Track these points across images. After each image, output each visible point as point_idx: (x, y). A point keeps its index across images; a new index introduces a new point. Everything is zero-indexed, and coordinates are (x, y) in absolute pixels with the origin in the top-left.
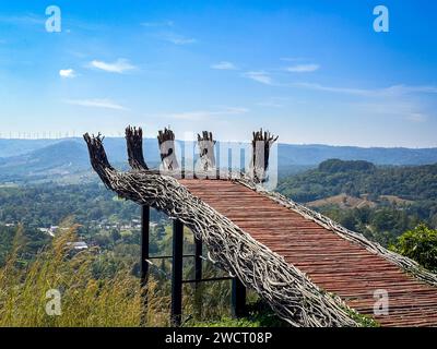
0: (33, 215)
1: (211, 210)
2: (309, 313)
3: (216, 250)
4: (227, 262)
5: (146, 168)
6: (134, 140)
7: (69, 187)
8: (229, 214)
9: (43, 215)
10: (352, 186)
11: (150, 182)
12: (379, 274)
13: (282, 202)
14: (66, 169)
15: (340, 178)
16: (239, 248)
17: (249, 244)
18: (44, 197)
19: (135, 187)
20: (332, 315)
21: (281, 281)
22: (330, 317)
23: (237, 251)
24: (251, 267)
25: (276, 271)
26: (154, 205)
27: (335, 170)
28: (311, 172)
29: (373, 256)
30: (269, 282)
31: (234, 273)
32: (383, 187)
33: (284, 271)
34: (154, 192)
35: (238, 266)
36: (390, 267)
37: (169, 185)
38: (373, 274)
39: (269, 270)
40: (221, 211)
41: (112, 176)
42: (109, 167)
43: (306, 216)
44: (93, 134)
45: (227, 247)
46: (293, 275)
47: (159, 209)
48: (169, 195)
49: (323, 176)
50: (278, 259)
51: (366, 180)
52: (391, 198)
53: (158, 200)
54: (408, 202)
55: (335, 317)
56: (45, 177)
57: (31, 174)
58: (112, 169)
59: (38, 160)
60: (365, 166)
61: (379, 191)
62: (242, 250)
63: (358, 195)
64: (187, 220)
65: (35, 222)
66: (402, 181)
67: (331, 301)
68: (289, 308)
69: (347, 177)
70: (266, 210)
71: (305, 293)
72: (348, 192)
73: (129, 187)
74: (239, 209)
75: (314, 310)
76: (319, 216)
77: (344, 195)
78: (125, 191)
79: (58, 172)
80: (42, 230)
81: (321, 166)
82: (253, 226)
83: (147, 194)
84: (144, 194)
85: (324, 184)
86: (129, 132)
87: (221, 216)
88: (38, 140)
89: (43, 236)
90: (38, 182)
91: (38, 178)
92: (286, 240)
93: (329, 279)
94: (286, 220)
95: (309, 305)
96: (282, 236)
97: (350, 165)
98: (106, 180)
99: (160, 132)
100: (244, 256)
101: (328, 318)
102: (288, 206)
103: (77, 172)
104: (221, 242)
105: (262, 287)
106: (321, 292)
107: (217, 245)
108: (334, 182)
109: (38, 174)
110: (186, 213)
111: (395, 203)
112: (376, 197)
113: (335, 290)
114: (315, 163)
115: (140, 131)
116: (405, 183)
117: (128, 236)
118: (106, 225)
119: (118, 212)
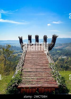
117: (60, 59)
118: (56, 57)
119: (58, 54)
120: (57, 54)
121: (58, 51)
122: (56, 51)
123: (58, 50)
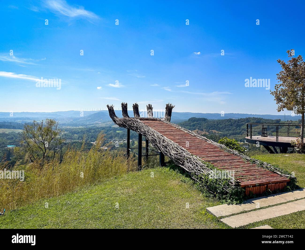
0: (89, 138)
1: (152, 129)
2: (188, 162)
3: (154, 143)
4: (158, 147)
5: (129, 117)
6: (124, 107)
7: (101, 128)
8: (158, 131)
9: (92, 137)
10: (200, 127)
11: (130, 121)
12: (212, 150)
13: (176, 127)
14: (100, 121)
15: (195, 124)
16: (162, 141)
17: (166, 140)
18: (92, 131)
19: (125, 123)
20: (196, 162)
21: (177, 152)
22: (195, 163)
23: (161, 143)
24: (166, 148)
25: (176, 149)
26: (132, 129)
27: (194, 121)
28: (185, 122)
29: (210, 144)
30: (173, 152)
31: (160, 150)
32: (211, 127)
33: (178, 148)
34: (132, 124)
35: (162, 148)
36: (216, 147)
37: (137, 122)
38: (209, 150)
39: (173, 148)
40: (155, 130)
41: (117, 120)
42: (116, 116)
43: (185, 131)
44: (110, 105)
45: (158, 141)
46: (182, 150)
47: (133, 130)
48: (137, 125)
49: (190, 123)
50: (176, 145)
51: (205, 125)
52: (214, 131)
53: (133, 127)
54: (220, 132)
55: (197, 163)
56: (93, 124)
57: (88, 123)
58: (117, 117)
59: (90, 118)
60: (204, 120)
61: (209, 128)
62: (163, 142)
63: (202, 130)
64: (144, 133)
65: (90, 140)
66: (218, 125)
67: (195, 158)
68: (180, 161)
69: (198, 124)
70: (171, 130)
71: (186, 155)
72: (199, 129)
73: (123, 123)
74: (162, 129)
75: (189, 161)
76: (190, 131)
77: (197, 130)
78: (121, 124)
79: (97, 122)
80: (92, 143)
81: (189, 120)
82: (167, 134)
83: (129, 125)
84: (128, 125)
85: (190, 126)
86: (122, 104)
87: (155, 131)
88: (90, 111)
89: (92, 145)
90: (90, 126)
91: (90, 125)
92: (179, 139)
93: (195, 151)
94: (178, 133)
95: (187, 160)
96: (177, 138)
97: (199, 119)
98: (115, 121)
99: (133, 104)
100: (164, 144)
101: (194, 164)
102: (179, 128)
103: (104, 122)
104: (156, 140)
105: (170, 155)
106: (192, 155)
107: (154, 141)
108: (194, 125)
109: (90, 123)
110: (143, 131)
111: (215, 133)
112: (209, 131)
113: (197, 155)
114: (187, 119)
115: (127, 104)
116: (219, 126)
117: (122, 145)
118: (114, 141)
119: (118, 136)
120: (116, 136)
121: (118, 132)
122: (115, 131)
123: (118, 130)
